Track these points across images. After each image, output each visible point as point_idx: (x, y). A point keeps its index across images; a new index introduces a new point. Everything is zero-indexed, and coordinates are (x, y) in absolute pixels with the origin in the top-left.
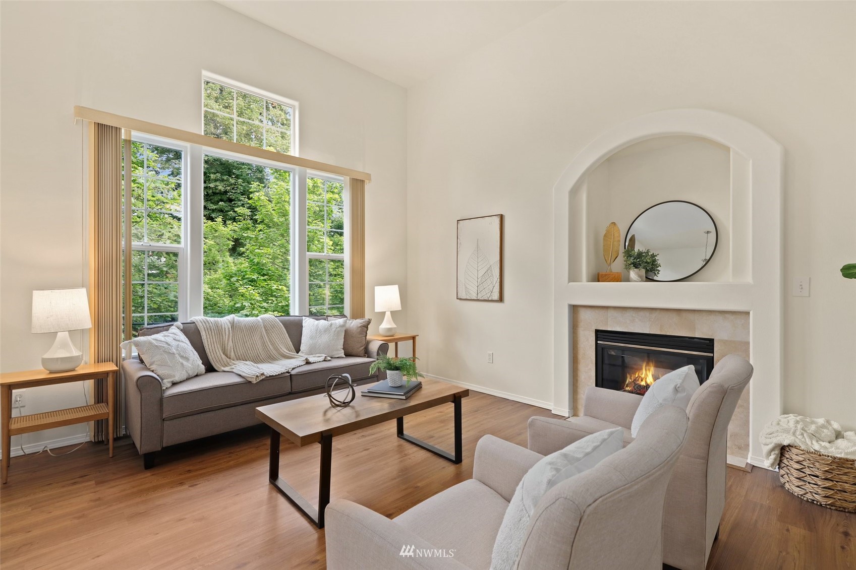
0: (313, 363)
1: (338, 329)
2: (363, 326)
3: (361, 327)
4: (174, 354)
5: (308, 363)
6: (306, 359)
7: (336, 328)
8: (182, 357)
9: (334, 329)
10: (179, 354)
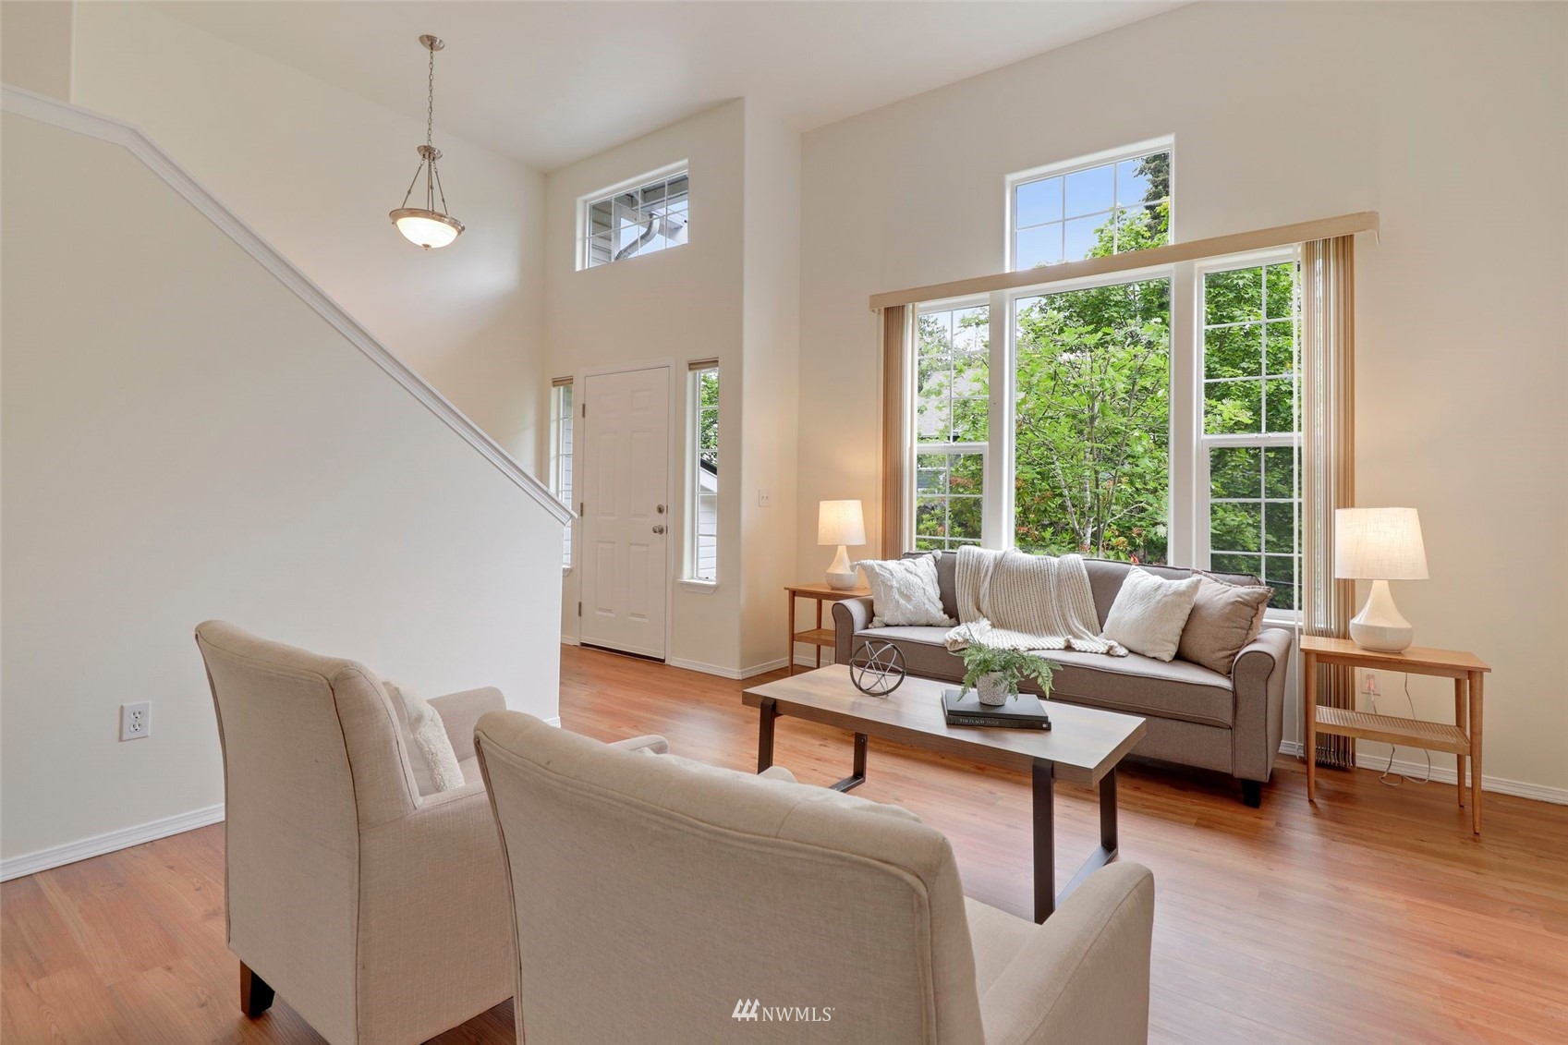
0: (1080, 651)
1: (1167, 599)
2: (1241, 603)
3: (1233, 603)
4: (892, 587)
5: (1069, 648)
6: (1068, 641)
7: (1165, 596)
8: (901, 593)
9: (1158, 598)
10: (899, 589)
